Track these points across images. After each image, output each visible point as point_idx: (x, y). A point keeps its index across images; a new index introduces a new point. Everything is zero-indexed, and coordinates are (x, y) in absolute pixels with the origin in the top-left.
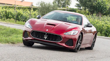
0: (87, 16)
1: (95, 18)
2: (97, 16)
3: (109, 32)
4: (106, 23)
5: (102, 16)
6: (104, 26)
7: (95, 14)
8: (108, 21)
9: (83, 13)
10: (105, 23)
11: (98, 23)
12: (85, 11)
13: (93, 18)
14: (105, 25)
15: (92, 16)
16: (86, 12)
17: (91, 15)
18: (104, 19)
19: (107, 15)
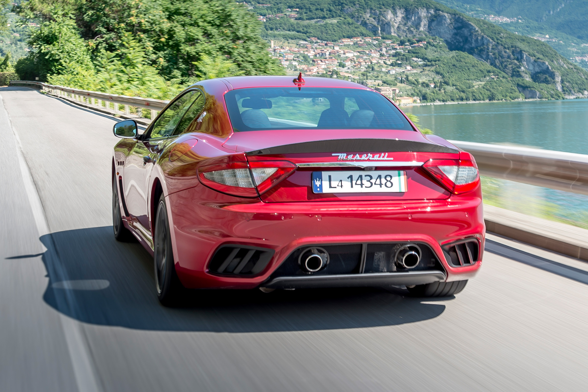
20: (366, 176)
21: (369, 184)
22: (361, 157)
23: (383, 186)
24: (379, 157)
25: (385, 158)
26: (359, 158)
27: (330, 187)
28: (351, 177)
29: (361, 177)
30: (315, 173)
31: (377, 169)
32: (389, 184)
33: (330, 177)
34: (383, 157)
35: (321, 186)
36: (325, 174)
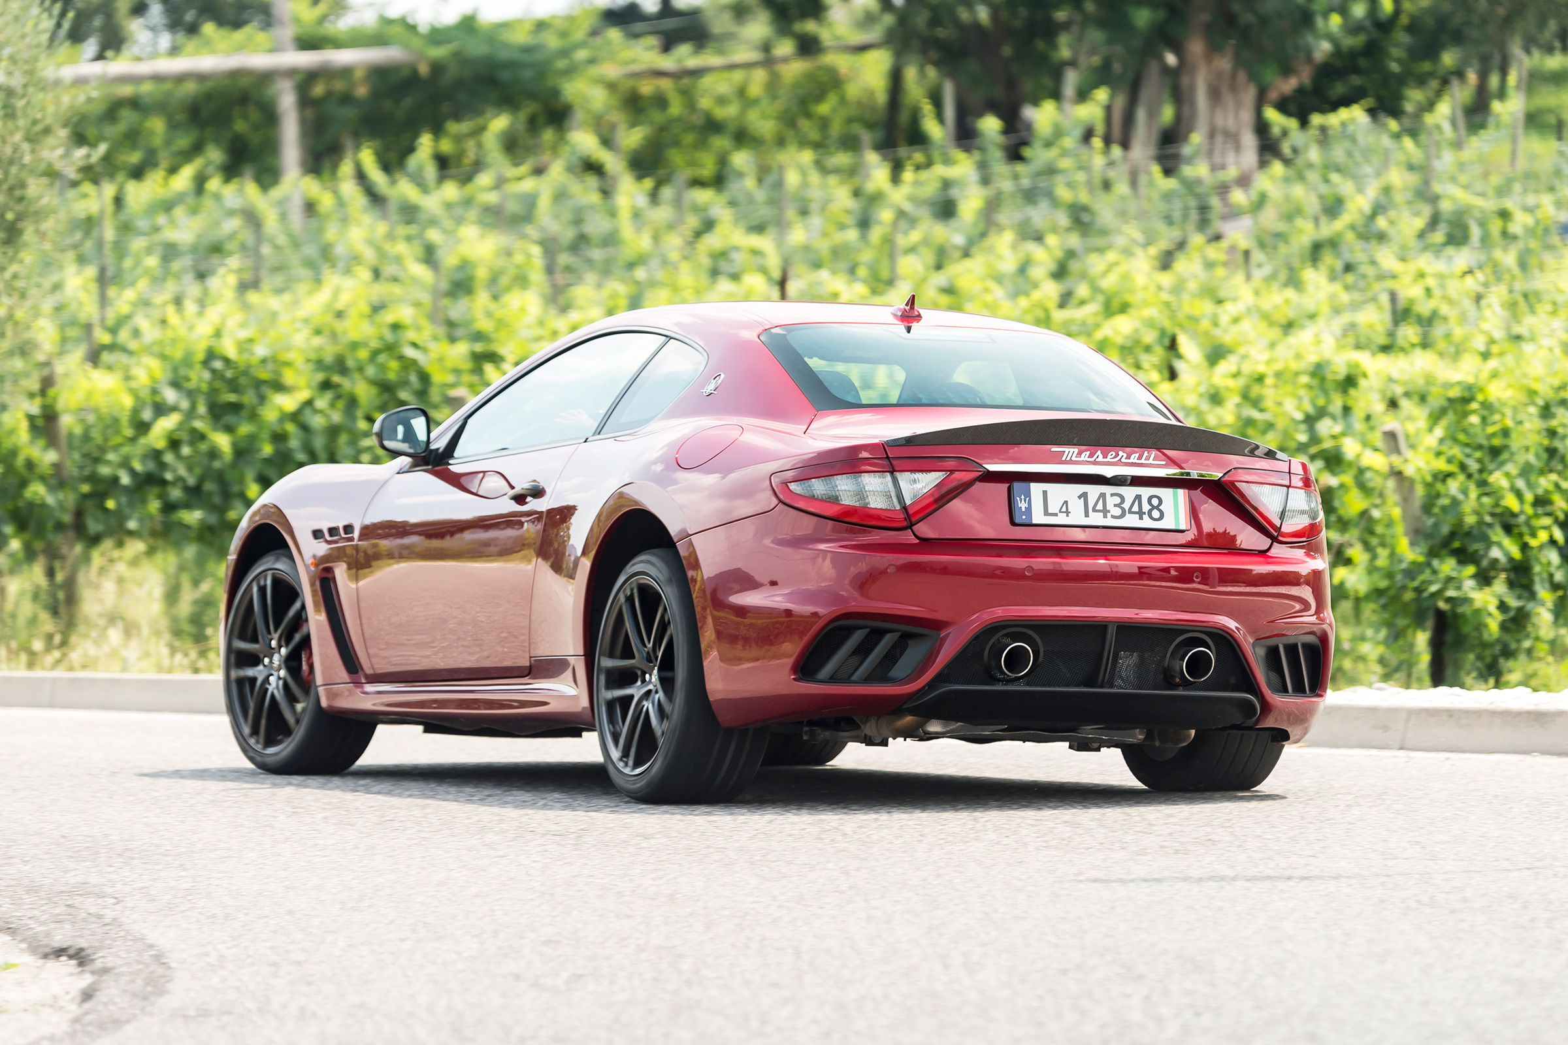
0: (878, 173)
1: (1104, 211)
2: (1142, 149)
3: (1504, 548)
4: (1401, 314)
5: (1269, 147)
6: (1368, 399)
7: (1091, 111)
8: (1462, 258)
9: (763, 124)
10: (1374, 319)
11: (1189, 347)
12: (808, 46)
13: (1039, 215)
14: (1374, 366)
15: (1005, 177)
16: (830, 83)
17: (965, 136)
18: (1333, 207)
19: (1414, 97)
20: (1112, 495)
21: (1118, 512)
22: (1105, 456)
23: (1146, 517)
24: (1140, 458)
25: (1151, 461)
26: (1101, 459)
27: (1046, 513)
28: (1084, 496)
29: (1103, 496)
30: (1017, 486)
31: (1137, 481)
32: (1156, 514)
33: (1045, 493)
34: (1148, 458)
35: (1029, 509)
36: (1036, 488)
